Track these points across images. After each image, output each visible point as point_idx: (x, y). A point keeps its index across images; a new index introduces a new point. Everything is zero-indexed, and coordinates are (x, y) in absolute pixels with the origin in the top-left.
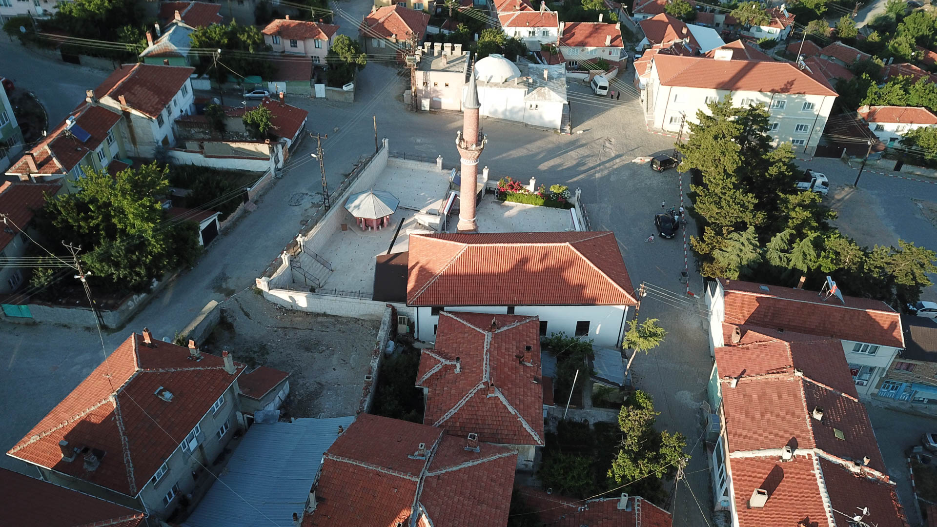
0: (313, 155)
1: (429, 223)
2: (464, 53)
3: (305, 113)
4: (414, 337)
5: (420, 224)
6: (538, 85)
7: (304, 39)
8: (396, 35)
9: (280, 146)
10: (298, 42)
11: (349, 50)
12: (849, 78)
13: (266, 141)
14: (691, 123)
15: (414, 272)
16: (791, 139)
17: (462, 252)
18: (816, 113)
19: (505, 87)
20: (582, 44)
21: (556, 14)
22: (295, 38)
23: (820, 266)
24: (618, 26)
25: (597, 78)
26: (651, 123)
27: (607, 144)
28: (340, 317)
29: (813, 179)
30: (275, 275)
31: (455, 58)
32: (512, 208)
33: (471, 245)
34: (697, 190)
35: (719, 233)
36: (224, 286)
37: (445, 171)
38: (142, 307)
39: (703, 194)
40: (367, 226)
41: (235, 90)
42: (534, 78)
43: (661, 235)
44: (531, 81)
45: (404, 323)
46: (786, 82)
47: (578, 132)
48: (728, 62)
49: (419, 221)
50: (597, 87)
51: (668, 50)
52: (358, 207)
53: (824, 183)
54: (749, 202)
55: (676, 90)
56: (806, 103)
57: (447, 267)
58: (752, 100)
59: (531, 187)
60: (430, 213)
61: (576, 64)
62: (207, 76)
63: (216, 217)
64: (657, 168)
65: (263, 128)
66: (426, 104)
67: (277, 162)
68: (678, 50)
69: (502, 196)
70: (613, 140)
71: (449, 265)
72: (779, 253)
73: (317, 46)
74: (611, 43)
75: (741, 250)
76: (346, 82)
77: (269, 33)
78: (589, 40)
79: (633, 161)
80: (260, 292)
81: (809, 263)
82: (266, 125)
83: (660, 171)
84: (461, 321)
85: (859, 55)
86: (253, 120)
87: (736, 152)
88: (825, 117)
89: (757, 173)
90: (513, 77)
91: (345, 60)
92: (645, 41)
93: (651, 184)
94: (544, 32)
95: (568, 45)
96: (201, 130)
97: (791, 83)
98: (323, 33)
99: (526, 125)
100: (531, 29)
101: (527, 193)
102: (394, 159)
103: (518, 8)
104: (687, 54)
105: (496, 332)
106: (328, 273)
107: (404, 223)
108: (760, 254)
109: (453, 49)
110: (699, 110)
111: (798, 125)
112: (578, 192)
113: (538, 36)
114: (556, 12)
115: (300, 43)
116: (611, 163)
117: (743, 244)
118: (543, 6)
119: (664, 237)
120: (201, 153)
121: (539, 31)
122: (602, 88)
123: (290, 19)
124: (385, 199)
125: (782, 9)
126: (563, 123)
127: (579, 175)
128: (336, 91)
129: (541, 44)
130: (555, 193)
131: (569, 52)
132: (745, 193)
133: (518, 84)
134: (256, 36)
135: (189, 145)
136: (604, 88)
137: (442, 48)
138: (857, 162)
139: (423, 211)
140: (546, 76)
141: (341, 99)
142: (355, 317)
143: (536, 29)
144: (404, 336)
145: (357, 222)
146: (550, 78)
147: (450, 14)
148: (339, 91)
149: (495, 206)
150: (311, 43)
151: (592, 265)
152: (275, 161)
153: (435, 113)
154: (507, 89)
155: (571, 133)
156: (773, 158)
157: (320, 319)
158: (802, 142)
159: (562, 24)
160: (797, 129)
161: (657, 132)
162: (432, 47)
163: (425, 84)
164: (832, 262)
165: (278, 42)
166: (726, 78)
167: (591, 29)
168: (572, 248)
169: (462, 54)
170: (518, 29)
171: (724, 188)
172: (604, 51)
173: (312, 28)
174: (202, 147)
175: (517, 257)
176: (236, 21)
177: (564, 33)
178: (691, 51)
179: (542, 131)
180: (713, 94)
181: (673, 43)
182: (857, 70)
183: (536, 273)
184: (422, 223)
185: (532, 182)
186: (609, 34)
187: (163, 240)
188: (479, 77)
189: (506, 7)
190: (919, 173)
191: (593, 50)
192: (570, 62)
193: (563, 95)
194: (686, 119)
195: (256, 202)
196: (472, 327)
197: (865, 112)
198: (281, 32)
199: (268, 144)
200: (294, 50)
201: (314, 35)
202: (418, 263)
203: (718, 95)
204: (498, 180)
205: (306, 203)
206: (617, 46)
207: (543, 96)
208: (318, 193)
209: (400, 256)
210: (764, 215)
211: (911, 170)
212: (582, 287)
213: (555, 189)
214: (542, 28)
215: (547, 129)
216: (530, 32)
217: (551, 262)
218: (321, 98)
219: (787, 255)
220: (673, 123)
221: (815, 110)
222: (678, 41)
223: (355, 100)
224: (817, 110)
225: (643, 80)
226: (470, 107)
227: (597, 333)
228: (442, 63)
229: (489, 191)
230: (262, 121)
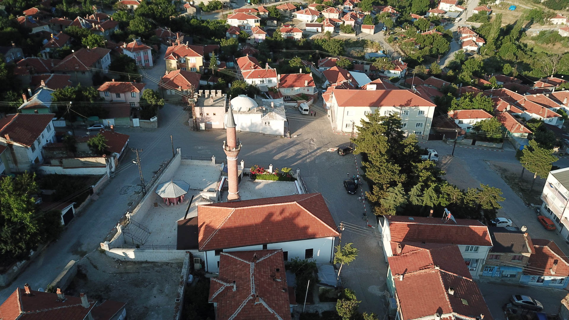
0: (134, 162)
1: (210, 197)
2: (223, 95)
3: (127, 137)
4: (205, 271)
5: (204, 198)
6: (269, 111)
7: (124, 92)
8: (181, 87)
9: (112, 158)
10: (120, 94)
11: (153, 97)
12: (441, 96)
13: (103, 156)
14: (358, 126)
15: (202, 229)
16: (414, 132)
17: (231, 214)
18: (426, 116)
19: (249, 113)
20: (292, 86)
21: (275, 70)
22: (119, 92)
23: (440, 203)
24: (311, 75)
25: (302, 105)
26: (335, 128)
27: (312, 142)
28: (157, 262)
29: (429, 153)
30: (113, 240)
31: (218, 98)
32: (260, 183)
33: (237, 209)
34: (366, 165)
35: (381, 188)
36: (79, 249)
37: (217, 165)
38: (23, 270)
39: (370, 167)
40: (170, 203)
41: (82, 126)
42: (266, 107)
43: (348, 193)
44: (264, 109)
45: (198, 263)
46: (407, 101)
47: (294, 137)
48: (374, 91)
49: (203, 197)
50: (302, 110)
51: (341, 87)
52: (164, 191)
53: (435, 155)
54: (396, 169)
55: (348, 108)
56: (420, 111)
57: (223, 224)
58: (390, 111)
59: (270, 170)
60: (209, 191)
61: (289, 98)
62: (64, 119)
63: (72, 206)
64: (341, 153)
65: (101, 148)
66: (203, 126)
67: (111, 168)
68: (346, 86)
69: (253, 177)
70: (315, 140)
71: (224, 222)
72: (416, 197)
73: (133, 96)
74: (308, 84)
75: (396, 198)
76: (152, 116)
77: (102, 90)
78: (295, 84)
79: (327, 151)
80: (103, 252)
81: (434, 201)
82: (103, 146)
83: (343, 155)
84: (235, 257)
85: (444, 83)
86: (94, 143)
87: (385, 141)
88: (431, 118)
89: (398, 152)
90: (253, 107)
91: (151, 103)
92: (327, 82)
93: (339, 163)
94: (269, 81)
95: (284, 87)
96: (61, 152)
97: (410, 101)
98: (136, 88)
99: (264, 134)
100: (261, 79)
101: (268, 174)
102: (184, 160)
103: (253, 68)
104: (351, 88)
105: (257, 262)
106: (147, 235)
107: (194, 199)
108: (406, 199)
109: (216, 93)
110: (361, 119)
111: (417, 124)
112: (298, 171)
113: (266, 83)
114: (275, 69)
115: (122, 95)
116: (315, 153)
117: (396, 194)
118: (267, 66)
119: (350, 194)
120: (61, 166)
121: (266, 80)
122: (305, 110)
123: (115, 81)
124: (181, 185)
125: (400, 60)
126: (285, 132)
127: (297, 161)
128: (146, 122)
129: (268, 88)
130: (285, 173)
131: (285, 91)
132: (393, 164)
133: (257, 111)
134: (95, 93)
135: (53, 162)
136: (307, 110)
137: (210, 93)
138: (451, 142)
139: (206, 190)
140: (272, 106)
141: (149, 126)
142: (167, 261)
143: (264, 79)
144: (198, 270)
145: (163, 200)
146: (275, 107)
147: (213, 73)
148: (148, 122)
149: (250, 183)
150: (129, 94)
151: (311, 214)
152: (109, 167)
153: (209, 131)
154: (251, 115)
155: (290, 137)
156: (406, 143)
157: (144, 265)
158: (420, 133)
159: (279, 76)
160: (417, 126)
161: (340, 133)
162: (204, 93)
163: (201, 114)
164: (446, 200)
165: (108, 95)
166: (375, 100)
167: (296, 78)
168: (298, 205)
169: (222, 95)
170: (254, 80)
171: (381, 162)
172: (304, 89)
173: (129, 86)
174: (61, 162)
175: (266, 213)
176: (80, 85)
177: (281, 80)
178: (353, 86)
179: (273, 137)
180: (368, 109)
181: (343, 83)
182: (445, 91)
183: (279, 223)
184: (205, 197)
185: (271, 167)
186: (306, 80)
187: (37, 224)
188: (233, 109)
189: (246, 67)
190: (485, 145)
191: (298, 89)
192: (286, 97)
193: (283, 116)
194: (355, 124)
195: (98, 194)
196: (242, 260)
197: (452, 114)
198: (110, 89)
199: (105, 157)
200: (118, 99)
201: (130, 89)
202: (204, 223)
203: (371, 109)
204: (250, 168)
205: (131, 192)
206: (312, 86)
207: (272, 117)
208: (138, 185)
209: (193, 220)
210: (405, 176)
211: (481, 145)
212: (306, 228)
213: (284, 170)
214: (267, 78)
215: (276, 136)
216: (261, 81)
217: (287, 214)
218: (137, 127)
219: (421, 198)
220: (348, 127)
221: (425, 115)
222: (345, 81)
223: (158, 127)
224: (426, 115)
225: (328, 104)
226: (230, 127)
227: (318, 255)
228: (211, 101)
229: (245, 174)
230: (99, 143)
